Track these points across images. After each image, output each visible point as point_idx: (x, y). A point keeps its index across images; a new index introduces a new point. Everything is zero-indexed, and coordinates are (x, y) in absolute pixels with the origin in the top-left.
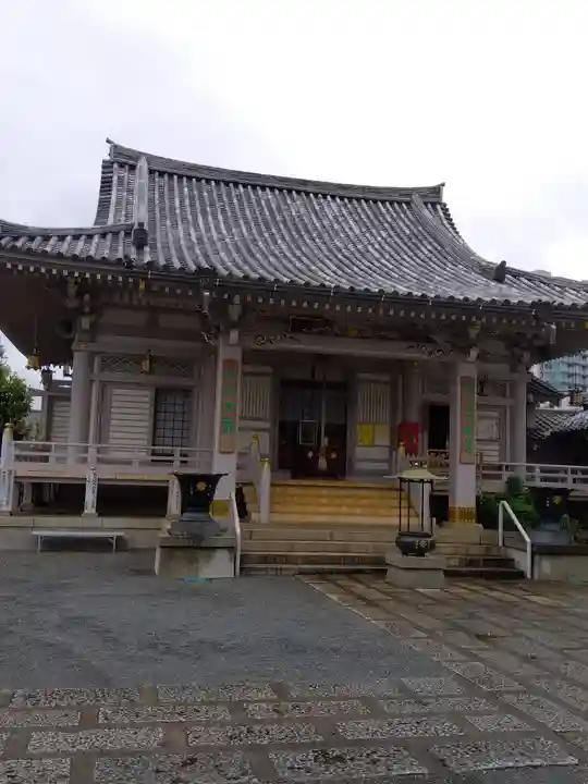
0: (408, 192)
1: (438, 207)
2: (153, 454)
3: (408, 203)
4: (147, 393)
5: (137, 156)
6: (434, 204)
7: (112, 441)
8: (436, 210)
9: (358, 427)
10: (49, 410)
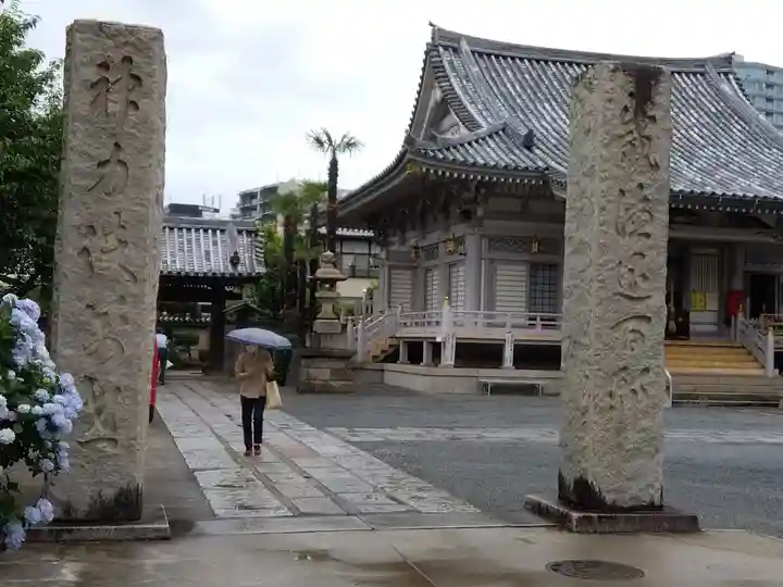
0: (701, 63)
1: (731, 77)
2: (530, 319)
3: (702, 74)
4: (524, 268)
5: (457, 38)
6: (726, 74)
7: (498, 309)
8: (728, 79)
9: (693, 295)
10: (390, 279)
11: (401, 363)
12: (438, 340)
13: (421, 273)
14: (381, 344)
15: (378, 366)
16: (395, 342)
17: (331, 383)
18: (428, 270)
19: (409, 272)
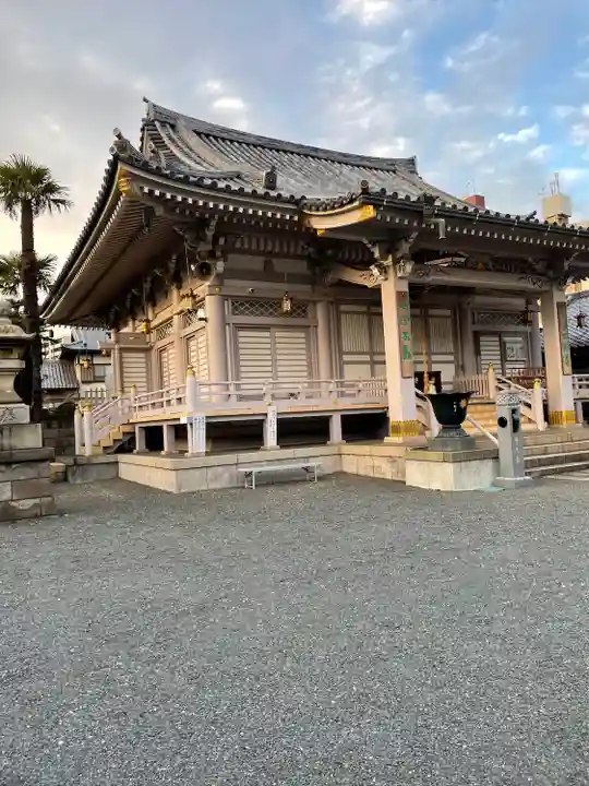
0: (392, 163)
5: (176, 116)
10: (121, 363)
11: (138, 453)
12: (183, 421)
13: (154, 354)
14: (112, 433)
15: (111, 458)
16: (128, 429)
17: (13, 504)
18: (162, 350)
19: (142, 355)
